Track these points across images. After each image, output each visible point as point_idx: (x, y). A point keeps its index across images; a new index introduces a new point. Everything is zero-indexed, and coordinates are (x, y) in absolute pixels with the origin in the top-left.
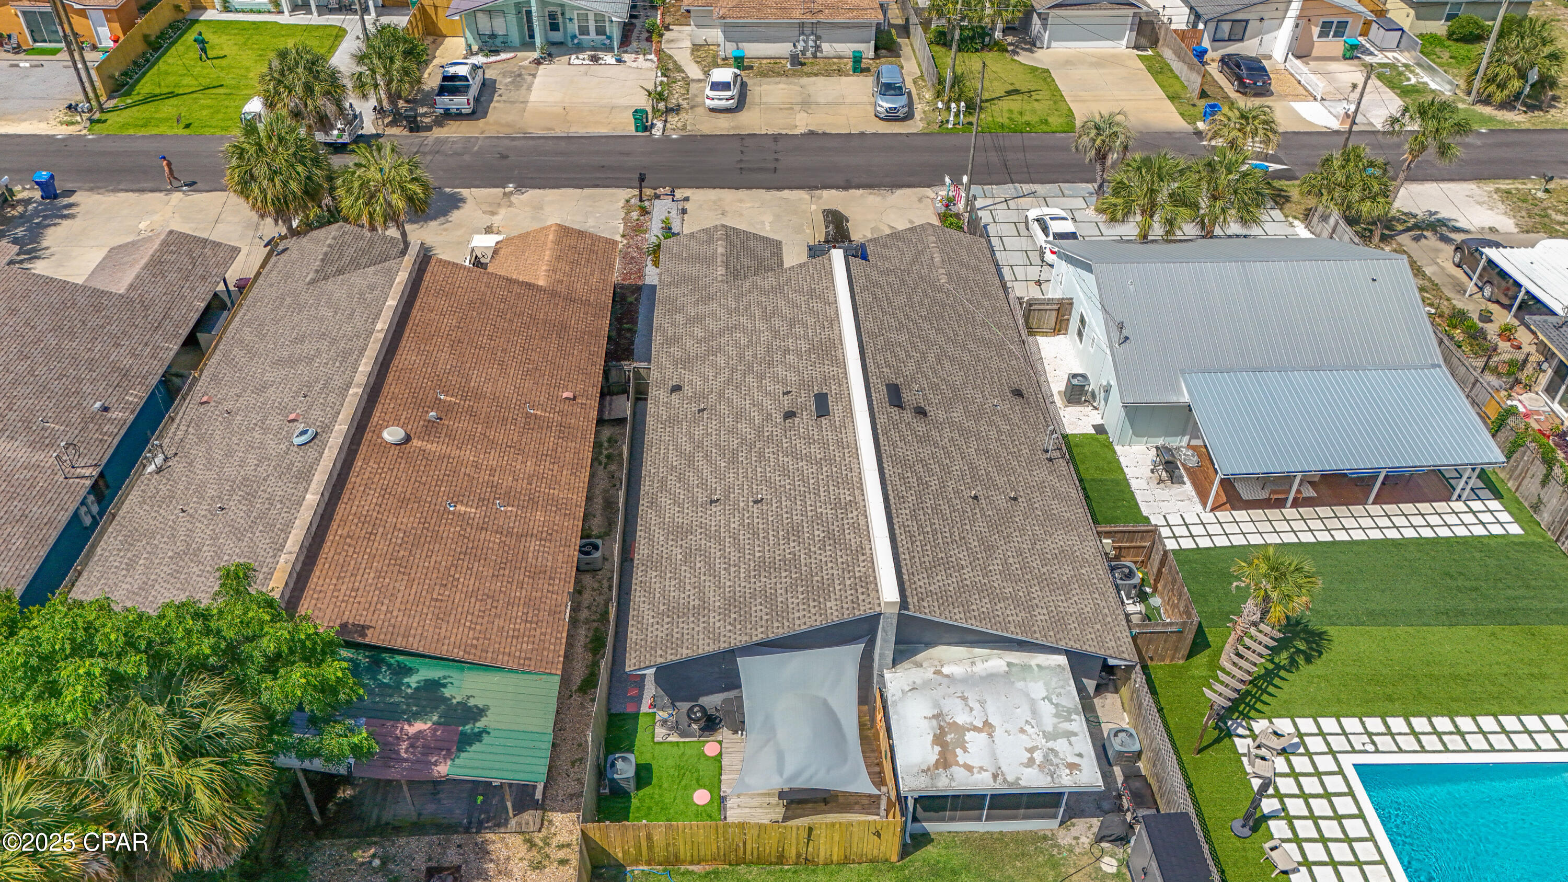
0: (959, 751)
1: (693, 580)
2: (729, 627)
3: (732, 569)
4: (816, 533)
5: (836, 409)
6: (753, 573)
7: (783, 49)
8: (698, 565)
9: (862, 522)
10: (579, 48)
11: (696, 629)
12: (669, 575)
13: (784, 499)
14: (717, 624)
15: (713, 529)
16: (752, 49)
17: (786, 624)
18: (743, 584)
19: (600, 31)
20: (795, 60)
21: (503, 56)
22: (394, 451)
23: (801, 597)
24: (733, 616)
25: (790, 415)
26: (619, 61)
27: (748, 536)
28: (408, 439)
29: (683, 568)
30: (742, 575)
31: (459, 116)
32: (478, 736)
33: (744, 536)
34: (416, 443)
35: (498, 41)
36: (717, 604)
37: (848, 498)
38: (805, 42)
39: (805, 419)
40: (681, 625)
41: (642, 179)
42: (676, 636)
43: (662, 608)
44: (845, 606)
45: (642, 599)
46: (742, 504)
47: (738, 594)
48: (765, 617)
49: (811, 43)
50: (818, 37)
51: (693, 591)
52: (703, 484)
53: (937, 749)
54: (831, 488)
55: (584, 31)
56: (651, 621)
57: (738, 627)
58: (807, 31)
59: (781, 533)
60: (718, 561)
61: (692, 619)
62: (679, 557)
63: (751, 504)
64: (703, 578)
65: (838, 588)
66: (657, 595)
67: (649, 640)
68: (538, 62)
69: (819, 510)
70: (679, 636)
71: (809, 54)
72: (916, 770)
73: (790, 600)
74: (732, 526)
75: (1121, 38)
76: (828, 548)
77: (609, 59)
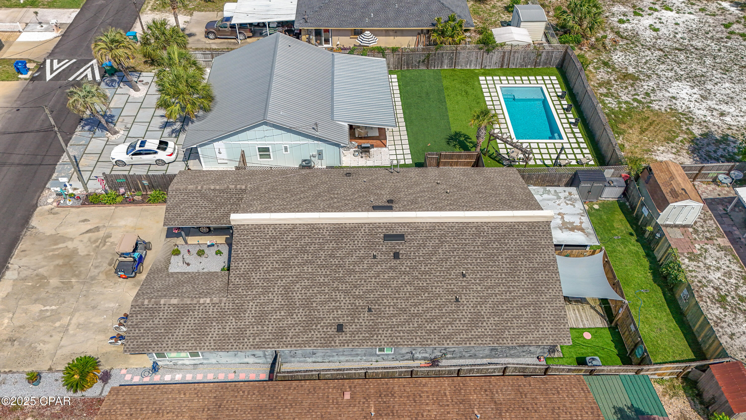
0: (574, 224)
1: (515, 310)
2: (550, 291)
3: (512, 289)
4: (495, 246)
5: (399, 231)
6: (516, 279)
8: (505, 308)
9: (493, 225)
11: (549, 307)
12: (509, 324)
13: (466, 261)
14: (548, 297)
15: (479, 300)
17: (552, 263)
18: (523, 284)
23: (536, 256)
24: (543, 289)
25: (396, 256)
27: (489, 281)
29: (505, 316)
30: (517, 284)
33: (488, 283)
36: (534, 297)
37: (474, 229)
39: (401, 247)
40: (546, 316)
42: (552, 318)
43: (532, 327)
44: (545, 236)
45: (524, 338)
46: (464, 284)
47: (530, 286)
48: (547, 273)
51: (524, 311)
52: (440, 307)
53: (576, 231)
54: (464, 237)
56: (540, 333)
57: (551, 286)
59: (491, 264)
60: (504, 297)
61: (542, 310)
62: (496, 319)
63: (465, 279)
64: (515, 305)
65: (534, 239)
66: (523, 330)
67: (553, 332)
69: (479, 244)
70: (552, 317)
72: (587, 238)
73: (538, 261)
74: (479, 289)
76: (506, 241)
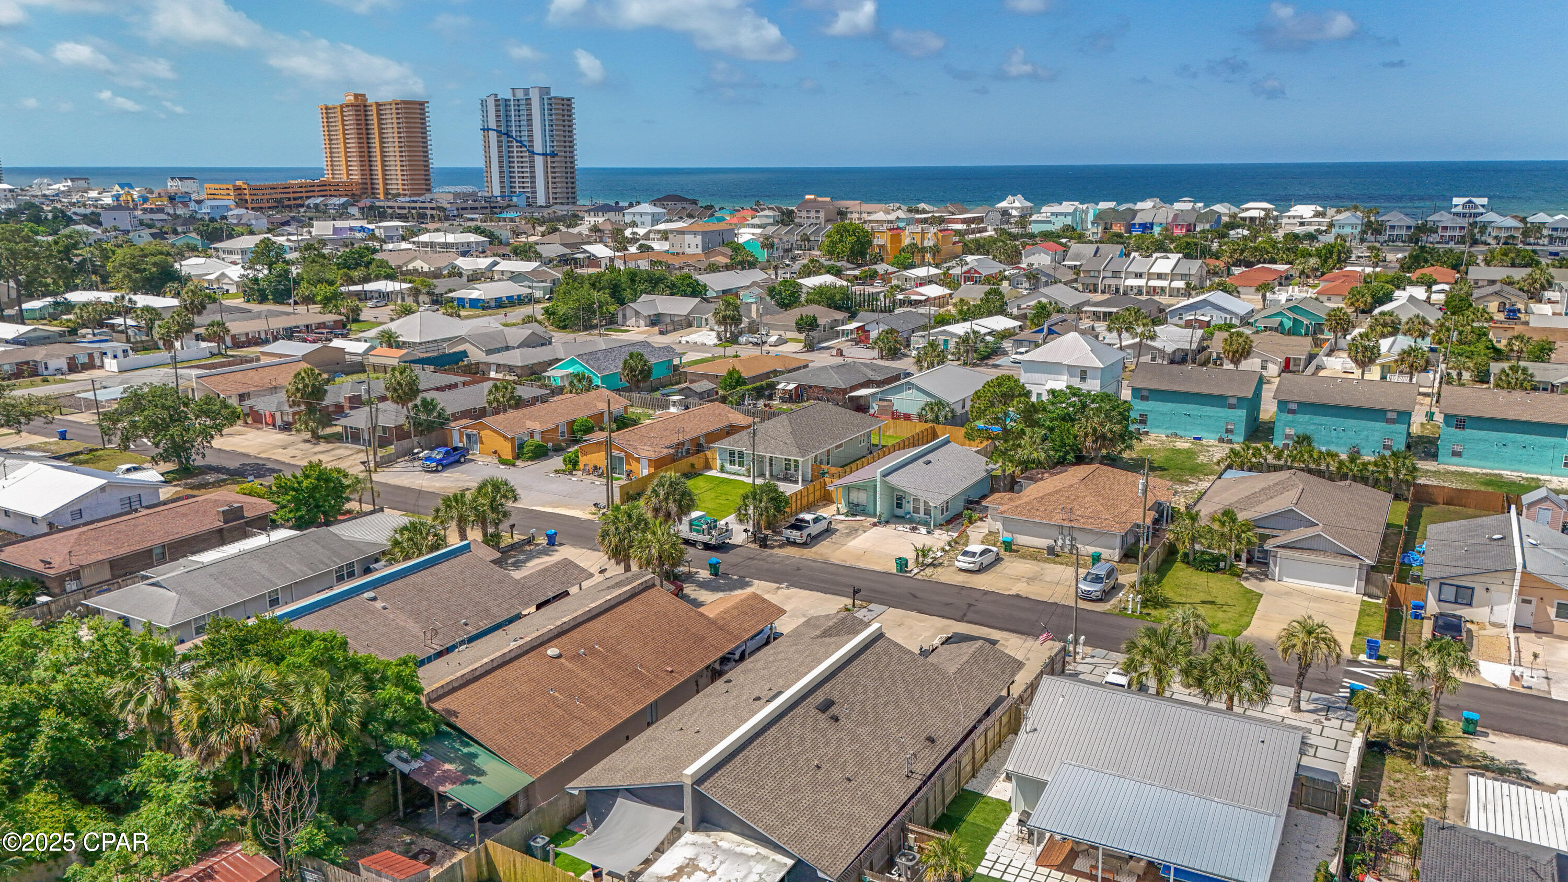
0: (684, 877)
3: (652, 757)
7: (1044, 543)
8: (641, 754)
10: (911, 521)
12: (625, 756)
16: (1023, 540)
18: (647, 763)
19: (927, 512)
20: (1051, 551)
21: (858, 518)
22: (547, 660)
26: (929, 532)
27: (675, 745)
28: (559, 656)
29: (634, 754)
30: (652, 760)
31: (794, 544)
32: (474, 783)
34: (562, 660)
35: (859, 509)
38: (1064, 540)
41: (856, 592)
43: (607, 767)
45: (604, 763)
48: (639, 776)
49: (1068, 542)
50: (1073, 539)
51: (626, 763)
52: (686, 722)
53: (676, 872)
55: (916, 510)
56: (597, 771)
57: (624, 778)
58: (1066, 532)
61: (612, 773)
62: (639, 748)
64: (636, 759)
66: (611, 762)
67: (587, 778)
68: (875, 525)
71: (1066, 550)
75: (1352, 586)
77: (923, 530)
